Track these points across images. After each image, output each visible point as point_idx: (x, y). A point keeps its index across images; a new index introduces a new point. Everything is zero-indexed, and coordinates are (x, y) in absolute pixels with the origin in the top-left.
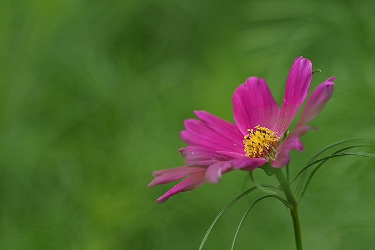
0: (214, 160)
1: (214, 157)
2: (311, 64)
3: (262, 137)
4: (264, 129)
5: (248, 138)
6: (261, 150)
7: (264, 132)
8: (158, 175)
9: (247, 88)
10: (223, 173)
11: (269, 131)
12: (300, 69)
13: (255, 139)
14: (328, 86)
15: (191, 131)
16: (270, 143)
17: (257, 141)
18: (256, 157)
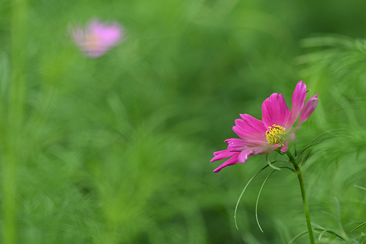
0: (246, 147)
1: (246, 145)
2: (305, 86)
3: (276, 132)
4: (278, 126)
5: (268, 132)
6: (276, 140)
7: (278, 128)
8: (217, 154)
9: (270, 100)
10: (248, 156)
11: (281, 128)
12: (299, 89)
13: (272, 133)
14: (314, 100)
15: (238, 126)
16: (281, 135)
17: (273, 134)
18: (274, 144)
